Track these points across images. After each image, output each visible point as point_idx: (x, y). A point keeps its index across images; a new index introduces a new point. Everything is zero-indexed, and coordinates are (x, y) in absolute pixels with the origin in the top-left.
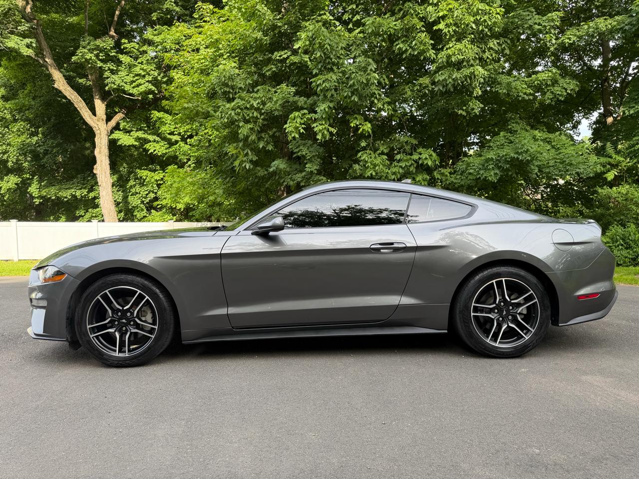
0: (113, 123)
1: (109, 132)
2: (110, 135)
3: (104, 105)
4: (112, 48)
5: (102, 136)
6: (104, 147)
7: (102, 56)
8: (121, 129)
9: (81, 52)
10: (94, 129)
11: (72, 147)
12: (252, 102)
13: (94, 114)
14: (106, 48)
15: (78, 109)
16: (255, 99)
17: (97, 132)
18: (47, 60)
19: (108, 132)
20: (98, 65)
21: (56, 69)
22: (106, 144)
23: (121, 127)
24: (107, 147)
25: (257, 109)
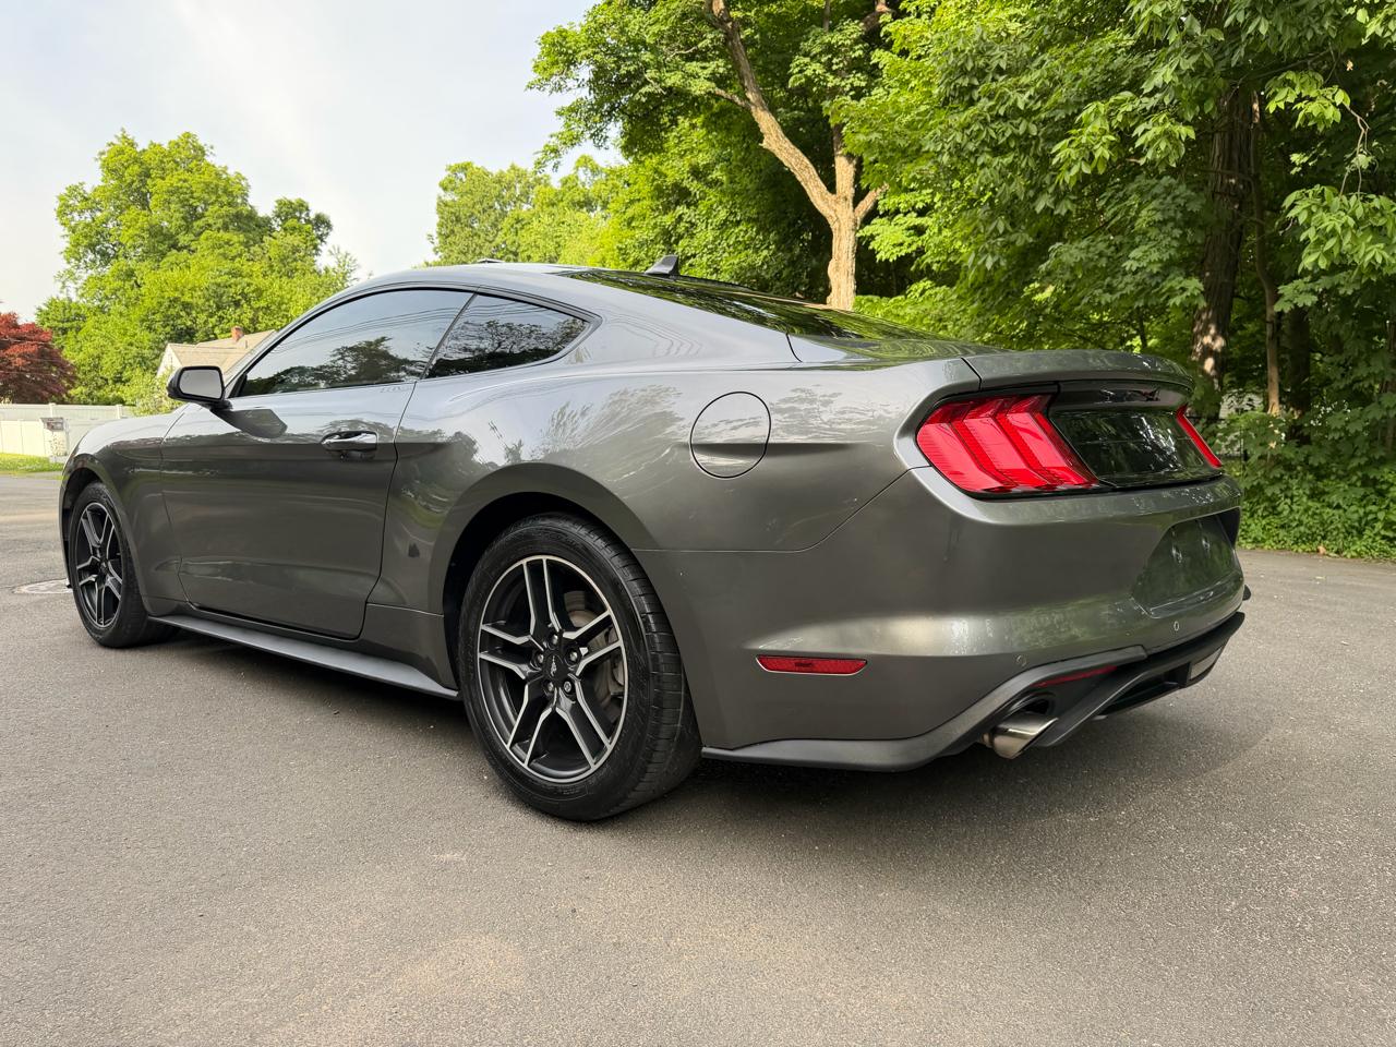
0: (866, 204)
1: (859, 223)
2: (861, 228)
3: (851, 166)
4: (856, 42)
5: (843, 233)
6: (845, 257)
7: (837, 64)
8: (881, 213)
9: (797, 66)
10: (830, 221)
11: (814, 262)
12: (1014, 95)
13: (832, 188)
14: (843, 44)
15: (803, 184)
16: (1022, 89)
17: (834, 226)
18: (749, 95)
19: (856, 224)
20: (830, 85)
21: (764, 110)
22: (851, 250)
23: (881, 209)
24: (851, 256)
25: (1028, 114)
